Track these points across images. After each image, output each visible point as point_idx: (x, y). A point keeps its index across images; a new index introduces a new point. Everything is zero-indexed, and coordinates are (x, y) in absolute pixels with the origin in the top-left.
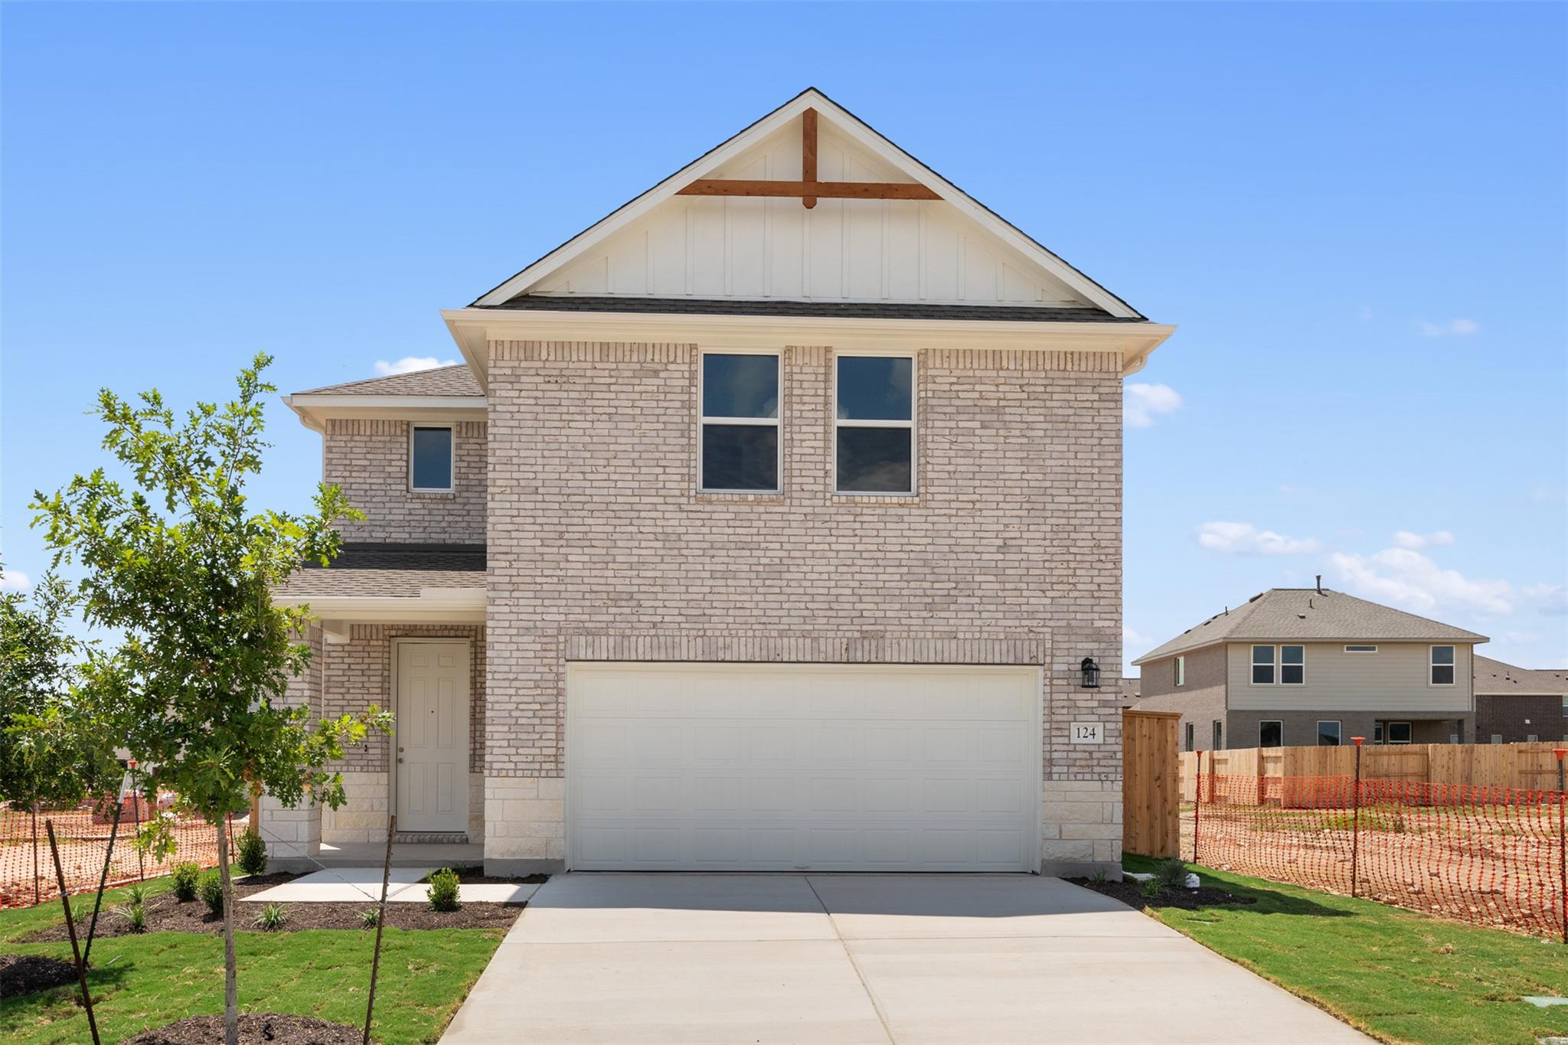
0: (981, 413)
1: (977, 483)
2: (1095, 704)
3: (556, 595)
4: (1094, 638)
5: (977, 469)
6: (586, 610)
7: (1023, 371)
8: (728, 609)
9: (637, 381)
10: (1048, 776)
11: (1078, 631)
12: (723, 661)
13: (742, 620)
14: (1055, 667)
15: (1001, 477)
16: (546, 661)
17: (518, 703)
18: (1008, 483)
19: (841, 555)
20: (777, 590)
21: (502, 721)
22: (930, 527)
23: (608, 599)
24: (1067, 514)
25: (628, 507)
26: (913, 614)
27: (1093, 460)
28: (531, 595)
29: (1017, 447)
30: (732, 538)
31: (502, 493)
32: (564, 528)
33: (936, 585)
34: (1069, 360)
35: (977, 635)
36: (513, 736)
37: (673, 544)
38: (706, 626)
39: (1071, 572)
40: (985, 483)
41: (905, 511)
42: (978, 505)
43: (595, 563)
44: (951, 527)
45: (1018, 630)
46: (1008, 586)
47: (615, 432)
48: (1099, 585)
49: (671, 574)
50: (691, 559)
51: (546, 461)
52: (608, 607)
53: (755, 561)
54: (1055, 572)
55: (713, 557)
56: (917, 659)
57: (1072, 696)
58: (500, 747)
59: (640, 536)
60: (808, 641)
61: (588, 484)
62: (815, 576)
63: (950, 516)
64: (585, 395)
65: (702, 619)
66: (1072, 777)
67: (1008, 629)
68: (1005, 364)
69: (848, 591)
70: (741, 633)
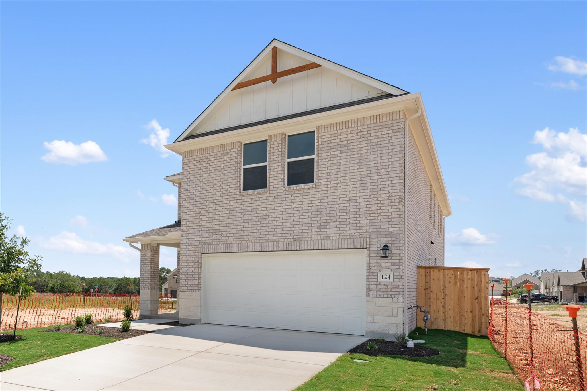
0: (340, 147)
1: (338, 176)
2: (389, 264)
3: (199, 232)
4: (389, 236)
5: (338, 170)
6: (207, 236)
7: (358, 127)
8: (249, 233)
9: (222, 157)
10: (368, 295)
11: (382, 233)
12: (247, 252)
13: (253, 237)
14: (371, 249)
15: (348, 172)
16: (196, 254)
17: (188, 268)
18: (351, 174)
19: (287, 210)
20: (265, 225)
21: (184, 274)
22: (320, 196)
23: (213, 232)
24: (377, 184)
25: (219, 200)
26: (313, 230)
27: (389, 159)
28: (192, 232)
29: (355, 159)
30: (250, 208)
31: (185, 200)
32: (201, 210)
33: (322, 219)
34: (378, 118)
35: (338, 237)
36: (187, 278)
37: (232, 212)
38: (242, 239)
39: (378, 208)
40: (342, 175)
41: (310, 191)
42: (339, 185)
43: (209, 220)
44: (328, 195)
45: (355, 234)
46: (351, 216)
47: (216, 176)
48: (391, 213)
49: (231, 222)
50: (237, 216)
51: (196, 188)
52: (213, 235)
53: (257, 215)
54: (372, 209)
55: (244, 215)
56: (315, 248)
57: (378, 261)
58: (183, 282)
59: (222, 210)
60: (275, 243)
61: (208, 194)
62: (277, 219)
63: (328, 190)
64: (207, 165)
65: (241, 237)
66: (378, 296)
67: (351, 234)
68: (350, 126)
69: (289, 224)
70: (253, 241)
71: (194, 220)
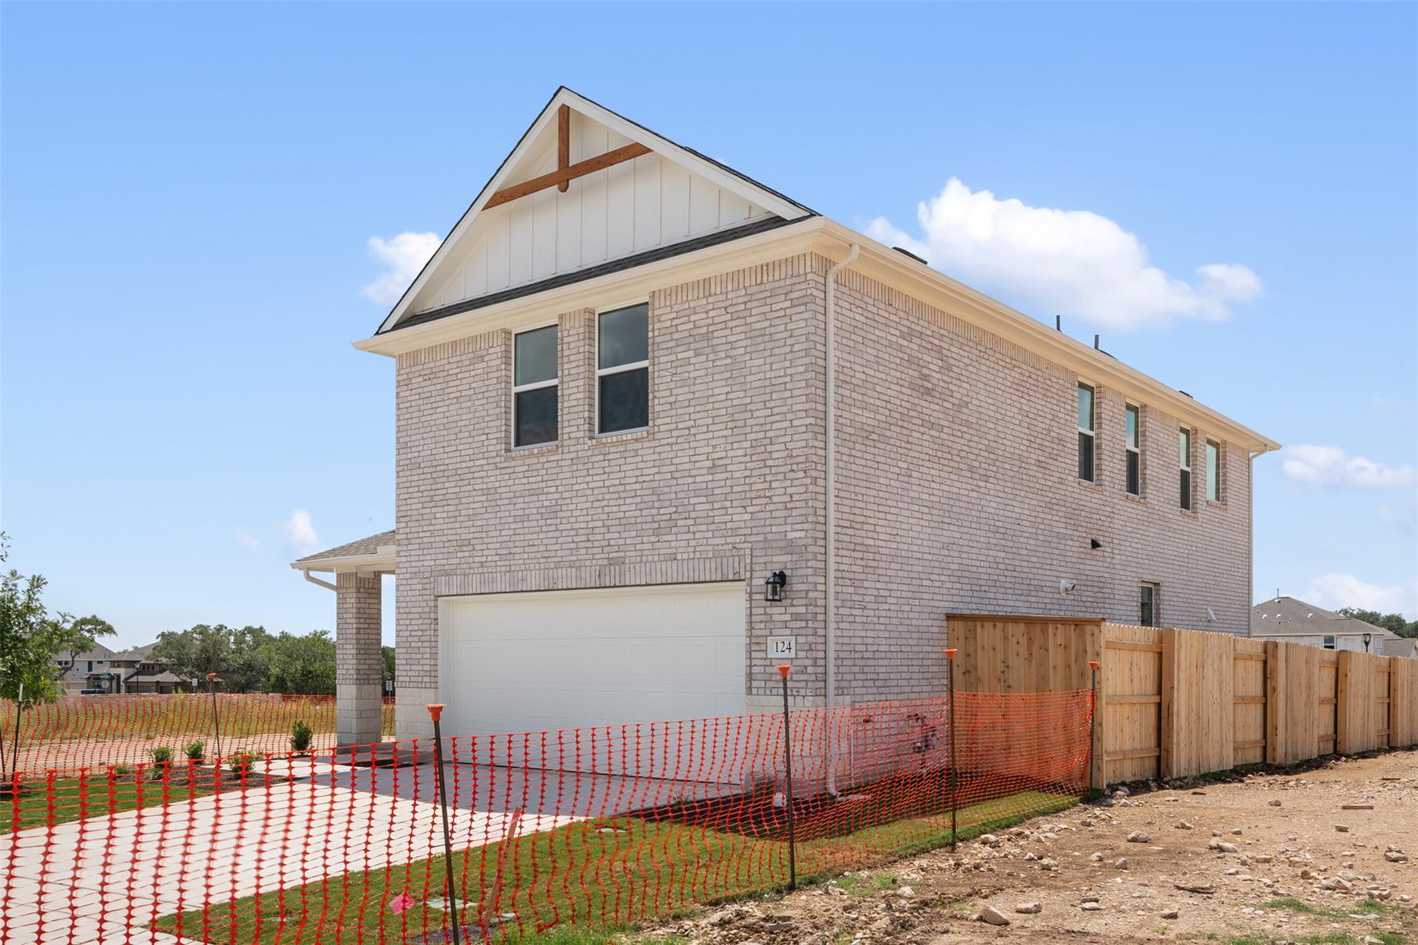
0: (695, 342)
1: (692, 409)
2: (788, 617)
3: (430, 545)
4: (788, 550)
5: (691, 396)
6: (446, 556)
7: (727, 293)
8: (524, 547)
9: (472, 367)
10: (749, 690)
11: (774, 544)
12: (522, 591)
13: (532, 556)
14: (755, 582)
15: (710, 400)
16: (425, 598)
18: (716, 405)
19: (596, 491)
20: (554, 528)
22: (657, 457)
23: (457, 546)
24: (764, 428)
25: (467, 470)
26: (645, 539)
27: (785, 368)
29: (723, 369)
30: (527, 487)
32: (432, 493)
33: (662, 511)
34: (765, 272)
35: (692, 555)
36: (408, 656)
37: (492, 497)
38: (512, 562)
39: (767, 486)
40: (698, 408)
41: (639, 445)
42: (693, 431)
43: (450, 518)
44: (672, 454)
45: (725, 547)
46: (716, 505)
47: (460, 412)
48: (791, 496)
49: (491, 522)
50: (503, 508)
51: (425, 442)
52: (457, 552)
53: (539, 504)
54: (754, 487)
55: (515, 504)
56: (649, 582)
57: (768, 610)
59: (474, 493)
60: (574, 570)
61: (445, 456)
62: (578, 513)
63: (672, 444)
64: (444, 385)
65: (509, 557)
66: (768, 692)
67: (716, 548)
68: (713, 290)
69: (600, 524)
70: (532, 567)
71: (420, 517)
